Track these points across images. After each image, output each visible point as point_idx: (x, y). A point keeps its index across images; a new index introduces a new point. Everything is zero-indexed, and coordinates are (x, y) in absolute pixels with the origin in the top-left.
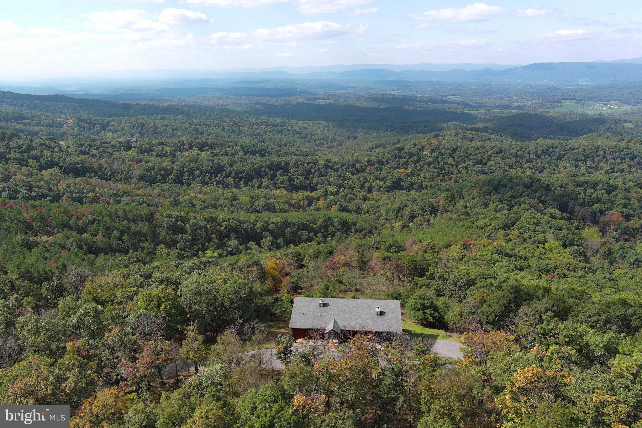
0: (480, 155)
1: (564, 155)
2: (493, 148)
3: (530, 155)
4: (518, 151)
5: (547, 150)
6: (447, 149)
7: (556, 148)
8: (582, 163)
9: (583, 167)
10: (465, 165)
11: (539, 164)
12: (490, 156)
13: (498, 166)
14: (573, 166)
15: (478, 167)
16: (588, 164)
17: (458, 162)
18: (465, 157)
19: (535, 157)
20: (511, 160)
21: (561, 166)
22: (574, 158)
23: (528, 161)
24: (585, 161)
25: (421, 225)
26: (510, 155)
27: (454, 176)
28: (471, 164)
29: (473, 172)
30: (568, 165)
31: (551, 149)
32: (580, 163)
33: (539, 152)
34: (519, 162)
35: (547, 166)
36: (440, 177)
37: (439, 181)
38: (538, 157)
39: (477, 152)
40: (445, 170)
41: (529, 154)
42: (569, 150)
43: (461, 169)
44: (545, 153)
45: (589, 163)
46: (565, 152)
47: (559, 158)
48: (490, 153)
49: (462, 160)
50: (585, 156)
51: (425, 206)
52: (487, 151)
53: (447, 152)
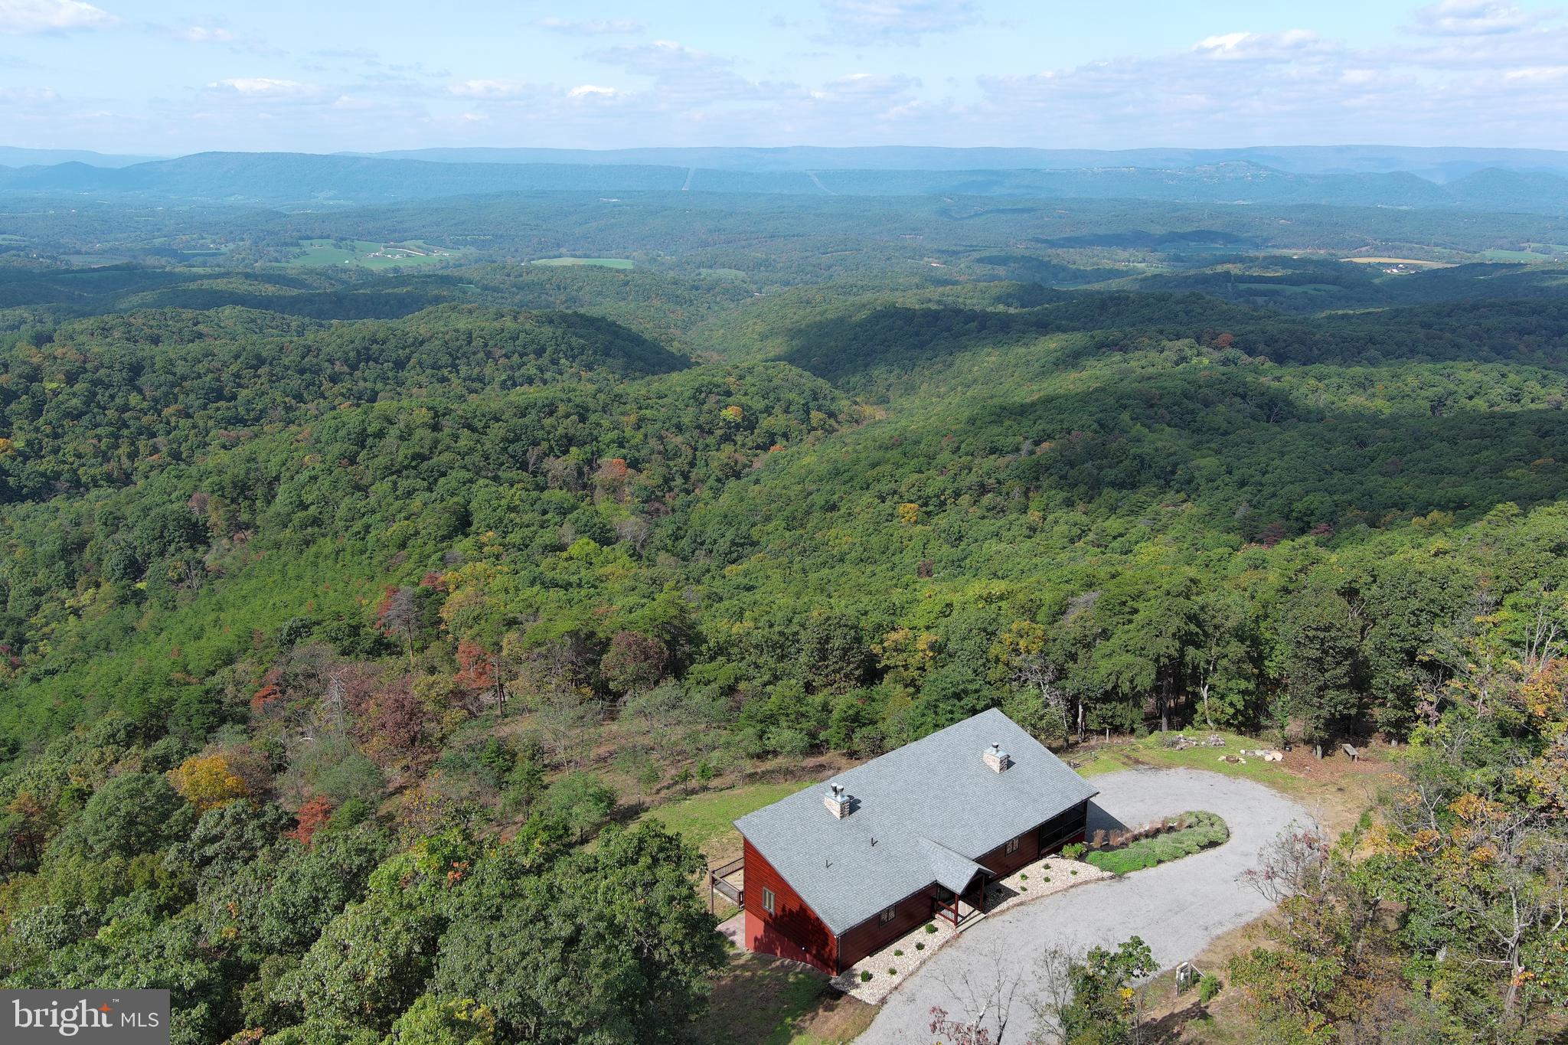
0: (210, 376)
1: (409, 358)
2: (237, 357)
3: (333, 364)
4: (303, 358)
5: (367, 349)
6: (111, 367)
7: (384, 342)
8: (451, 372)
9: (455, 381)
10: (181, 407)
11: (361, 383)
12: (237, 375)
13: (266, 399)
14: (434, 380)
15: (218, 409)
16: (462, 374)
17: (156, 401)
18: (173, 385)
19: (346, 369)
20: (295, 382)
21: (408, 383)
22: (431, 361)
23: (334, 379)
24: (455, 368)
26: (287, 368)
27: (161, 440)
28: (197, 403)
29: (211, 423)
30: (423, 379)
31: (375, 347)
32: (445, 372)
33: (352, 354)
34: (314, 385)
35: (379, 386)
36: (124, 449)
37: (124, 460)
38: (354, 368)
39: (200, 368)
40: (128, 427)
41: (331, 362)
42: (413, 344)
43: (173, 420)
44: (364, 356)
45: (464, 370)
46: (407, 351)
47: (400, 365)
48: (234, 368)
49: (166, 394)
50: (451, 355)
52: (225, 365)
53: (117, 377)
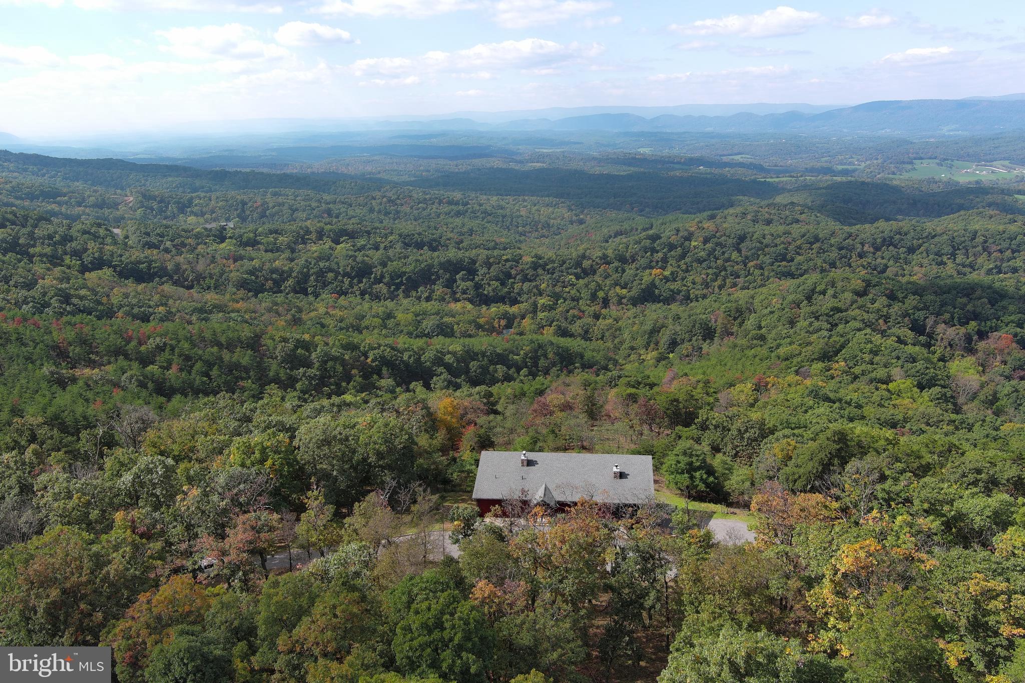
0: (782, 246)
1: (920, 246)
2: (803, 236)
3: (863, 246)
4: (845, 240)
5: (892, 238)
6: (729, 236)
7: (906, 234)
8: (949, 259)
9: (950, 264)
10: (759, 262)
11: (879, 260)
12: (799, 247)
13: (811, 264)
14: (934, 263)
15: (779, 266)
16: (958, 261)
17: (747, 258)
18: (759, 249)
19: (872, 250)
20: (834, 255)
21: (914, 263)
22: (936, 250)
23: (861, 256)
24: (953, 255)
25: (687, 356)
26: (832, 246)
27: (741, 281)
28: (768, 262)
29: (772, 274)
30: (926, 262)
31: (898, 236)
32: (945, 259)
33: (879, 240)
34: (846, 257)
35: (891, 263)
36: (719, 282)
37: (716, 289)
38: (877, 249)
39: (778, 241)
40: (726, 270)
41: (863, 244)
42: (927, 237)
43: (752, 270)
44: (888, 242)
45: (960, 258)
46: (921, 241)
47: (912, 250)
48: (798, 243)
49: (753, 255)
50: (953, 247)
51: (694, 326)
52: (794, 240)
53: (730, 241)
